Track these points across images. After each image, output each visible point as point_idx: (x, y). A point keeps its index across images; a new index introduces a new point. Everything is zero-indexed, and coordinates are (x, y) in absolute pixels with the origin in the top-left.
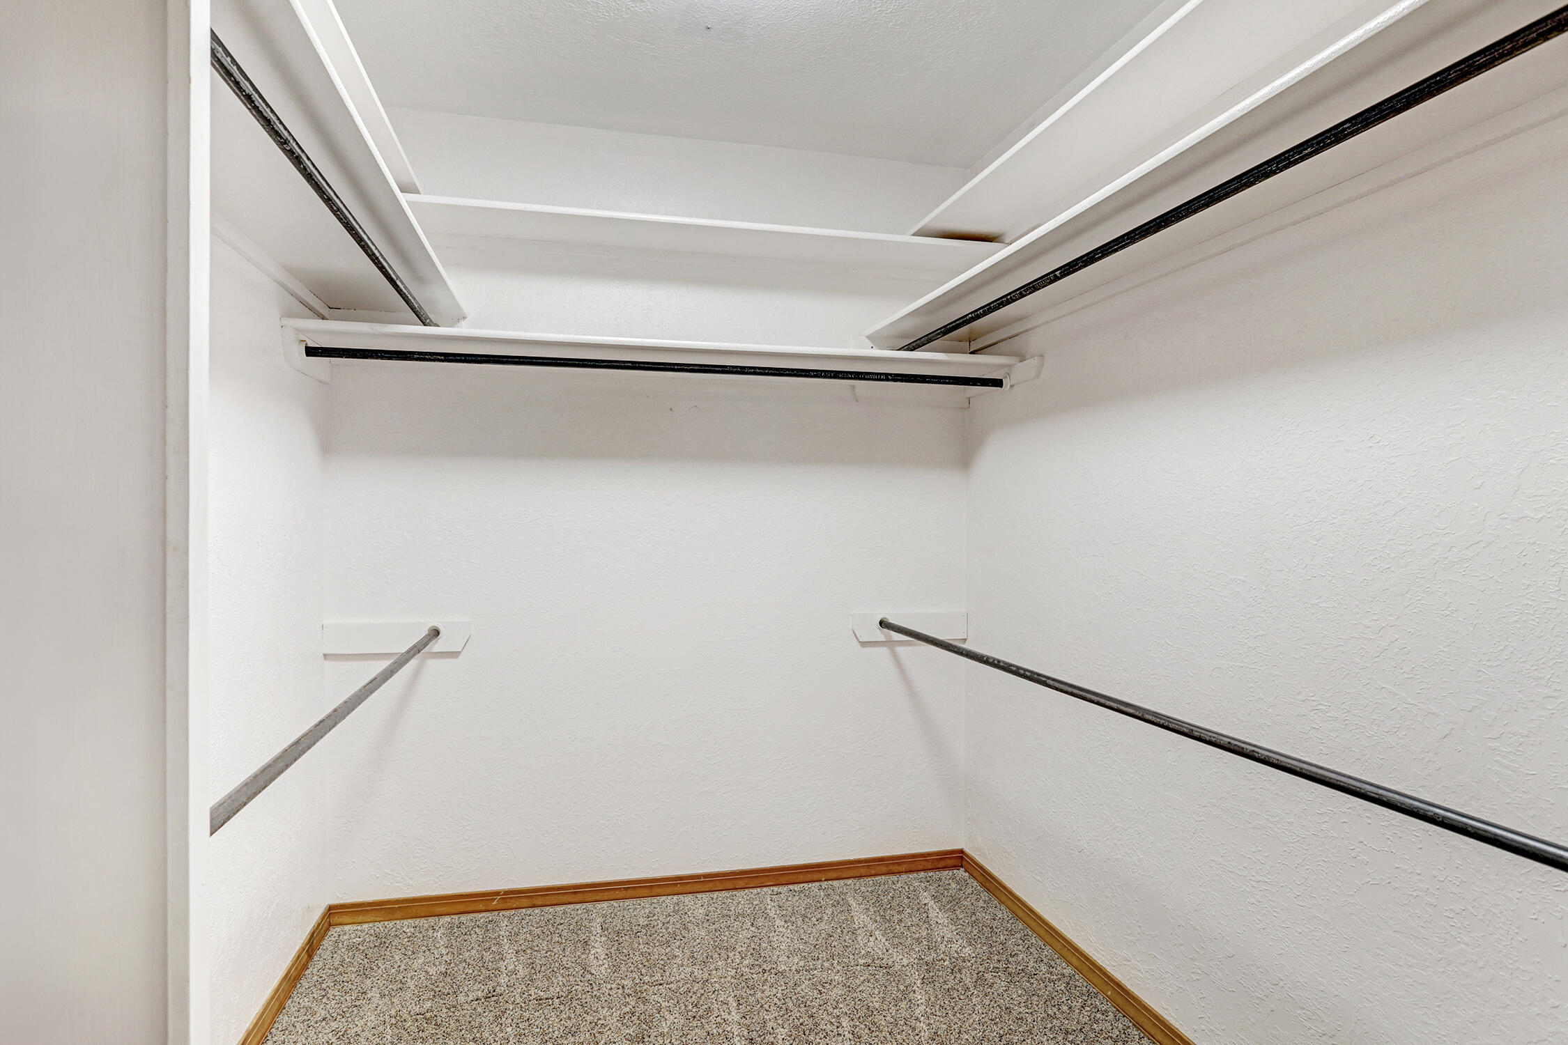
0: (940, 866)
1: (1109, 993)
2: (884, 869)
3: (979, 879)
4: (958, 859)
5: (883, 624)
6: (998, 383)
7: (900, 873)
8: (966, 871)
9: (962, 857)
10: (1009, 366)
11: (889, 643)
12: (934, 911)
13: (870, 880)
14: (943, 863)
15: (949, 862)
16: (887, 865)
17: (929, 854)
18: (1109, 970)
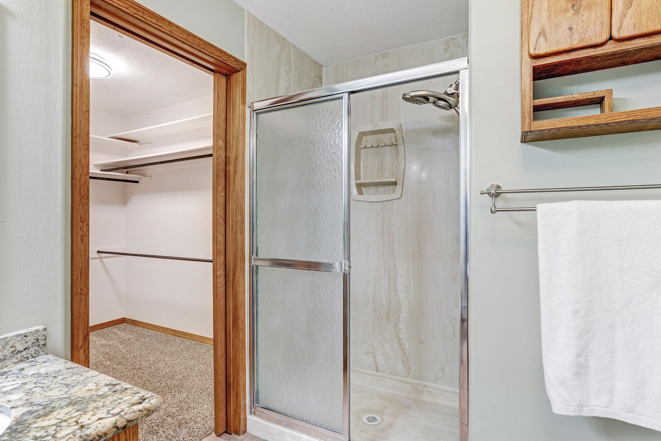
0: (117, 324)
1: (171, 333)
2: (99, 328)
3: (130, 323)
4: (123, 321)
5: (98, 252)
6: (137, 182)
7: (104, 328)
8: (126, 323)
9: (124, 320)
10: (141, 178)
11: (100, 258)
12: (119, 333)
13: (95, 332)
14: (118, 323)
15: (120, 322)
16: (99, 327)
17: (114, 321)
18: (171, 328)
